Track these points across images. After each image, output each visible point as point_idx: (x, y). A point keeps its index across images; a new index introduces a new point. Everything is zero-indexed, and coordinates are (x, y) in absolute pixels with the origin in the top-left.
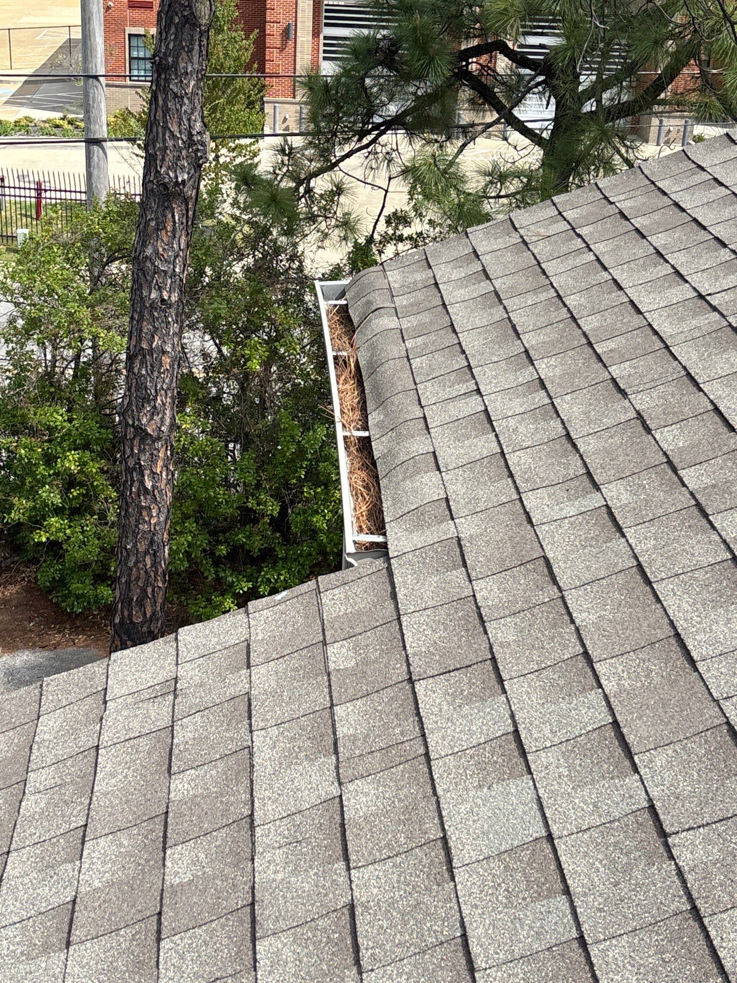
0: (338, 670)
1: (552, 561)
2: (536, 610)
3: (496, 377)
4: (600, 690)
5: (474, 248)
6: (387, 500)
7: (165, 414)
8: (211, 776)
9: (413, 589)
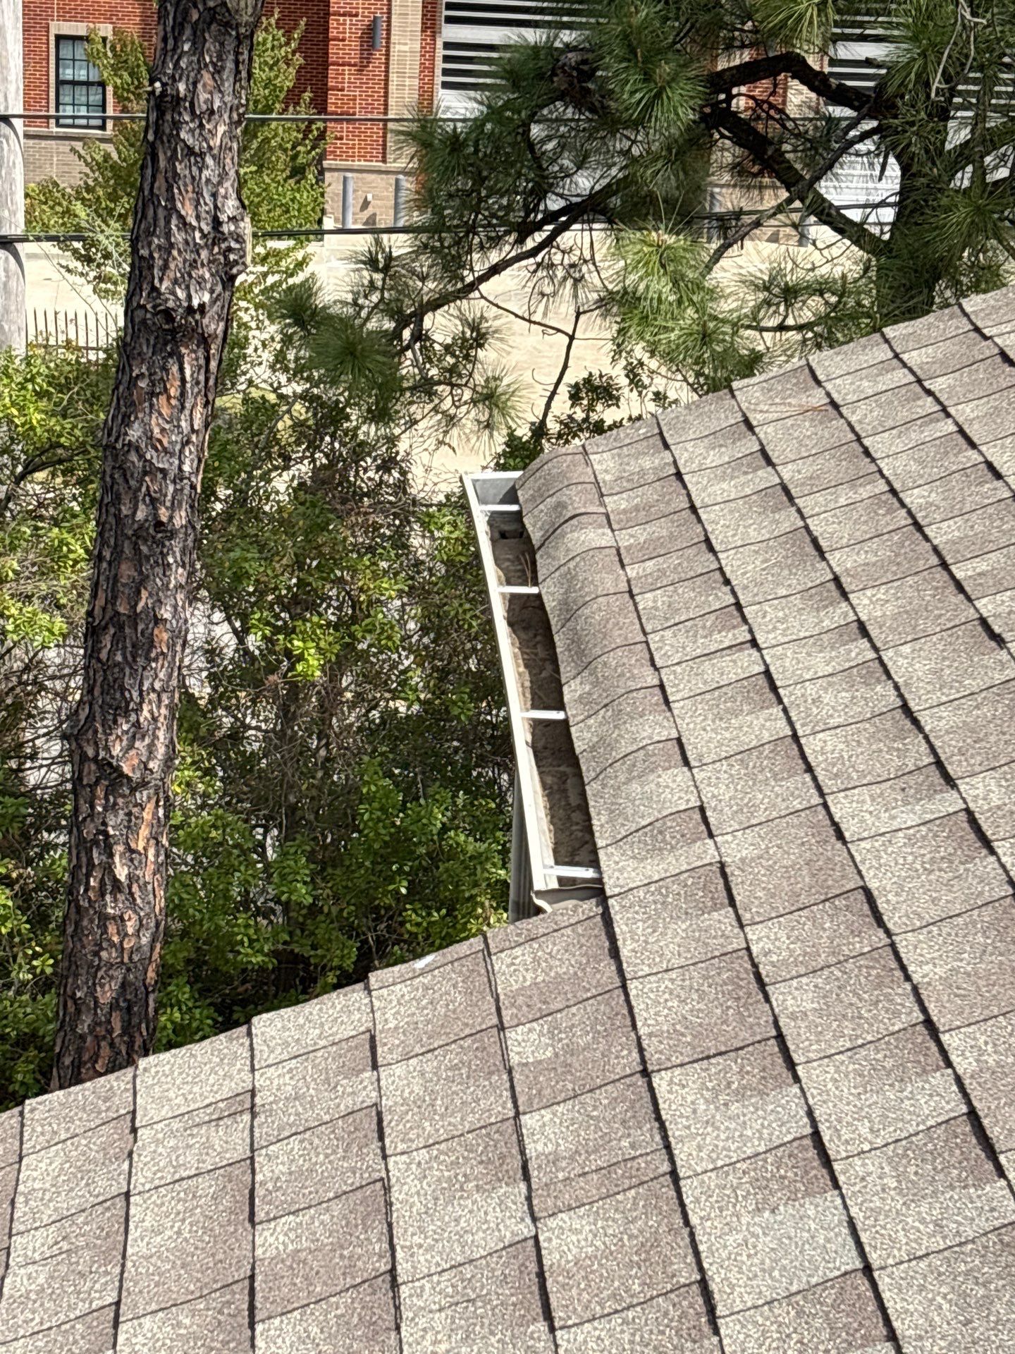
0: (526, 1064)
1: (875, 893)
2: (849, 966)
3: (783, 620)
4: (950, 1071)
5: (744, 415)
6: (599, 814)
7: (155, 737)
8: (322, 1223)
9: (646, 942)
